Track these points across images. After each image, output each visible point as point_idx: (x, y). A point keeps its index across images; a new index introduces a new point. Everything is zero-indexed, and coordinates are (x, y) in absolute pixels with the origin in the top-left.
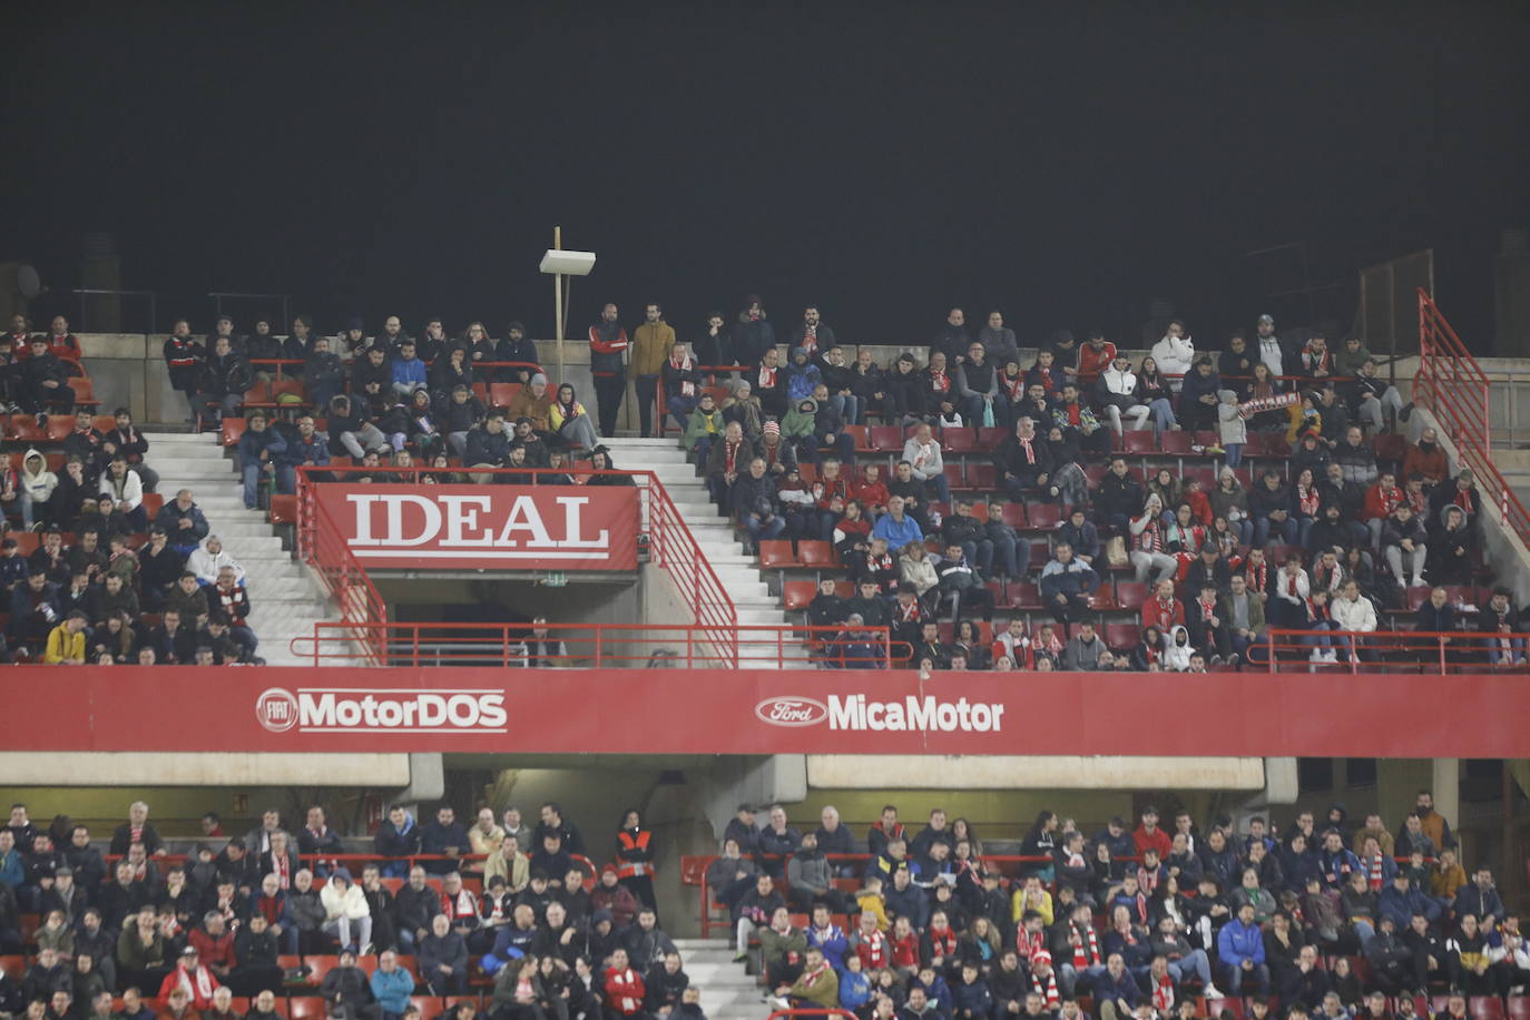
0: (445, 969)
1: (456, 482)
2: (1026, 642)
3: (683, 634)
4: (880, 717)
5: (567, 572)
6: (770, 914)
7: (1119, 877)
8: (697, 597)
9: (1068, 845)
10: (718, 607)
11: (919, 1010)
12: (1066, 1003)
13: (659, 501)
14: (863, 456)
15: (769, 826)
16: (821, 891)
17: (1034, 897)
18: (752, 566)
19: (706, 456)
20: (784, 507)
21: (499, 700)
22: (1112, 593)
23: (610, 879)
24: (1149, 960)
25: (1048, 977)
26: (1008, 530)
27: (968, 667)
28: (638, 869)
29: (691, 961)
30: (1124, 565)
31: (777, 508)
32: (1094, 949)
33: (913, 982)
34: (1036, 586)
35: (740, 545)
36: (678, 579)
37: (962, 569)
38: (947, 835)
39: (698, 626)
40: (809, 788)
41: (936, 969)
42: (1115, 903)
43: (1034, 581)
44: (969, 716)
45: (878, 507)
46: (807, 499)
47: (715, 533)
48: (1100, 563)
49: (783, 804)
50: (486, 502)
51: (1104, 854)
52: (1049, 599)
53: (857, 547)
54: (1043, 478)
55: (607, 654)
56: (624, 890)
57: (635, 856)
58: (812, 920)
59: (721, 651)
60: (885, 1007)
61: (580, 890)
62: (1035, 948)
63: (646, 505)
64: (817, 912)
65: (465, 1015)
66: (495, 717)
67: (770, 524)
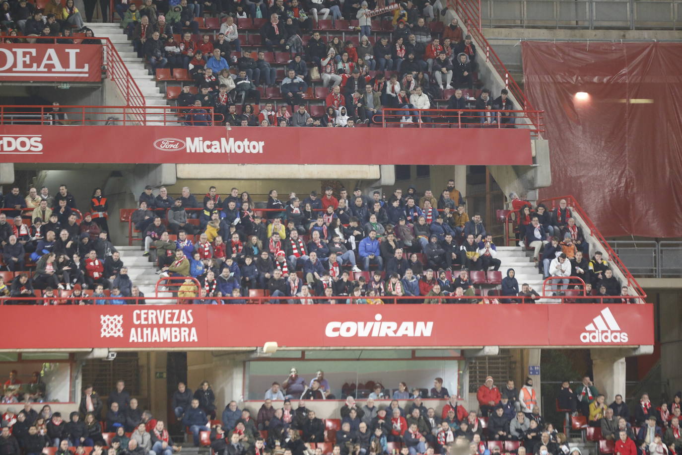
0: (15, 259)
1: (20, 42)
2: (273, 113)
3: (121, 110)
4: (209, 147)
5: (70, 82)
6: (160, 235)
7: (315, 218)
8: (128, 94)
9: (293, 204)
10: (137, 98)
11: (226, 277)
12: (291, 274)
13: (111, 51)
14: (202, 31)
15: (159, 196)
16: (182, 225)
17: (277, 227)
18: (152, 80)
19: (132, 31)
20: (167, 54)
21: (39, 139)
22: (313, 92)
23: (89, 219)
24: (328, 255)
25: (284, 262)
26: (267, 64)
27: (248, 125)
28: (101, 215)
29: (125, 255)
30: (318, 79)
31: (164, 54)
32: (302, 249)
33: (223, 265)
34: (279, 89)
35: (147, 70)
36: (119, 85)
37: (245, 81)
38: (239, 199)
39: (128, 107)
40: (178, 179)
41: (233, 259)
42: (313, 229)
43: (278, 86)
44: (249, 146)
45: (209, 53)
46: (177, 50)
47: (136, 65)
48: (308, 79)
49: (165, 186)
50: (34, 51)
51: (308, 208)
52: (285, 94)
53: (199, 71)
54: (283, 41)
55: (88, 119)
56: (94, 224)
57: (99, 209)
58: (178, 238)
59: (138, 118)
60: (210, 276)
61: (75, 224)
62: (277, 249)
63: (105, 53)
64: (181, 234)
65: (23, 280)
66: (37, 147)
67: (160, 61)
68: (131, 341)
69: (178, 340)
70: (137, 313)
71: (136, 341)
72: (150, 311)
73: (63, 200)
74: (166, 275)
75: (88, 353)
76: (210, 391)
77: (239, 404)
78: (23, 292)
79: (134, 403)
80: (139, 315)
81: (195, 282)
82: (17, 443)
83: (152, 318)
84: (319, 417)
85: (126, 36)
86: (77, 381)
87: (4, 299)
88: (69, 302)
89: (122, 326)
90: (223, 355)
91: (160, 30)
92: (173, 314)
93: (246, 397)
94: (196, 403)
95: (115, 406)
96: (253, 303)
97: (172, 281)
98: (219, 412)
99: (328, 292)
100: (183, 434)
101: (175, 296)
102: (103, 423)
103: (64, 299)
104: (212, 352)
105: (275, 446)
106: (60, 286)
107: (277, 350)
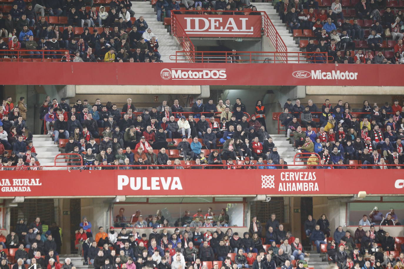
0: (210, 142)
1: (213, 14)
2: (363, 56)
3: (273, 54)
4: (325, 76)
5: (242, 38)
6: (296, 128)
7: (389, 118)
8: (277, 44)
9: (375, 110)
10: (282, 47)
11: (336, 153)
12: (374, 151)
13: (267, 19)
14: (320, 7)
15: (296, 104)
16: (309, 122)
17: (366, 123)
18: (291, 36)
19: (279, 7)
20: (300, 21)
21: (224, 71)
22: (386, 43)
23: (254, 118)
24: (396, 140)
25: (370, 144)
26: (359, 27)
27: (348, 63)
28: (261, 116)
29: (275, 140)
30: (389, 36)
31: (298, 21)
32: (381, 137)
33: (334, 146)
34: (366, 41)
35: (288, 31)
36: (272, 40)
37: (346, 37)
38: (343, 107)
39: (277, 52)
40: (306, 94)
41: (340, 142)
42: (387, 125)
43: (366, 40)
44: (348, 75)
45: (325, 20)
46: (306, 19)
47: (281, 28)
48: (383, 35)
49: (299, 99)
50: (221, 19)
51: (384, 112)
52: (370, 45)
53: (319, 31)
54: (368, 13)
55: (253, 60)
56: (257, 121)
57: (260, 112)
58: (307, 129)
59: (283, 58)
60: (326, 152)
61: (246, 121)
62: (366, 136)
63: (263, 20)
64: (308, 127)
65: (216, 154)
66: (223, 76)
67: (296, 25)
68: (279, 190)
69: (307, 190)
70: (283, 174)
71: (282, 190)
72: (291, 173)
73: (239, 107)
74: (300, 151)
75: (254, 197)
76: (326, 220)
77: (344, 228)
78: (216, 161)
79: (281, 227)
80: (284, 175)
81: (317, 155)
82: (212, 251)
83: (292, 177)
84: (391, 236)
85: (275, 10)
86: (248, 214)
87: (204, 166)
88: (243, 167)
89: (274, 182)
90: (334, 199)
91: (295, 6)
92: (304, 175)
93: (348, 224)
94: (318, 227)
95: (271, 229)
96: (352, 168)
97: (304, 155)
98: (332, 233)
99: (396, 161)
100: (310, 246)
101: (305, 164)
102: (263, 239)
103: (239, 166)
104: (327, 197)
105: (365, 253)
106: (237, 158)
107: (366, 196)
